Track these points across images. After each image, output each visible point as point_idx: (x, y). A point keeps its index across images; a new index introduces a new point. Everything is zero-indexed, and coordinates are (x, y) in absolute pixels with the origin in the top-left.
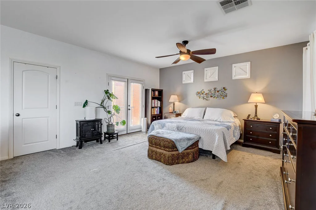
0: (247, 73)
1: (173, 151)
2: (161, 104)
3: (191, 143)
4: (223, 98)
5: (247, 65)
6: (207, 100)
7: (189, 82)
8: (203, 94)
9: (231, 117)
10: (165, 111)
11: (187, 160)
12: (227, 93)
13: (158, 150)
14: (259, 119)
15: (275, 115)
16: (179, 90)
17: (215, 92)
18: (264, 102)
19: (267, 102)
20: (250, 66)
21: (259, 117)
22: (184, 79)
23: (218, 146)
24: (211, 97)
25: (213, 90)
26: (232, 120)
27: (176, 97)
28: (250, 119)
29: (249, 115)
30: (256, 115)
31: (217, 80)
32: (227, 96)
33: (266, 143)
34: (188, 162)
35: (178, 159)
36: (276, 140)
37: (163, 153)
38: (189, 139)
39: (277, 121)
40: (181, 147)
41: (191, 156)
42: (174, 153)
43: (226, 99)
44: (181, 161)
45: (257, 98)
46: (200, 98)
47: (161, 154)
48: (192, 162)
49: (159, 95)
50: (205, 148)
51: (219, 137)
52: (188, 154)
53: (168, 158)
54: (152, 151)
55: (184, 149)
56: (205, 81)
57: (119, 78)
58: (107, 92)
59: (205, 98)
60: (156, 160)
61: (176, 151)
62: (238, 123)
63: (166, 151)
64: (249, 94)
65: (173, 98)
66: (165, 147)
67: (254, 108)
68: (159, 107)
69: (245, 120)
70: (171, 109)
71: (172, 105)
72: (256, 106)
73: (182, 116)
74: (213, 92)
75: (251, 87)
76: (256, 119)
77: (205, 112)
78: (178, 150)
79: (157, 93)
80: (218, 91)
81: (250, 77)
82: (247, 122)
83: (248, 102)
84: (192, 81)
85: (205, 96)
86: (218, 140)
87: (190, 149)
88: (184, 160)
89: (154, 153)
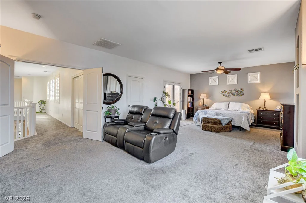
0: (258, 79)
1: (219, 125)
2: (193, 100)
3: (229, 121)
4: (241, 96)
5: (258, 75)
6: (229, 97)
7: (215, 84)
8: (226, 93)
9: (248, 108)
10: (196, 105)
11: (227, 130)
12: (244, 92)
13: (210, 125)
14: (267, 109)
15: (278, 107)
16: (206, 90)
17: (235, 92)
18: (270, 99)
19: (272, 98)
20: (260, 75)
21: (266, 108)
22: (210, 82)
23: (244, 123)
24: (232, 95)
25: (233, 90)
26: (249, 110)
27: (205, 95)
28: (261, 109)
29: (260, 107)
30: (265, 107)
31: (237, 83)
32: (244, 95)
33: (272, 124)
34: (227, 132)
35: (222, 129)
36: (278, 122)
37: (213, 126)
38: (228, 119)
39: (279, 110)
40: (224, 123)
41: (228, 129)
42: (220, 126)
43: (243, 97)
44: (224, 131)
45: (265, 96)
46: (223, 96)
47: (211, 127)
48: (229, 132)
49: (192, 94)
50: (236, 125)
51: (245, 118)
52: (227, 127)
53: (217, 128)
54: (206, 126)
55: (225, 124)
56: (227, 84)
57: (169, 83)
58: (164, 92)
59: (228, 95)
60: (208, 131)
61: (221, 125)
62: (253, 112)
63: (216, 125)
64: (260, 93)
65: (203, 96)
66: (215, 123)
67: (264, 103)
68: (192, 102)
69: (257, 110)
70: (201, 104)
71: (202, 100)
72: (265, 101)
73: (211, 108)
74: (233, 92)
75: (261, 89)
76: (265, 109)
77: (229, 105)
78: (222, 125)
79: (190, 92)
80: (237, 91)
81: (260, 82)
82: (259, 111)
83: (260, 98)
84: (217, 84)
85: (228, 94)
86: (244, 119)
87: (228, 125)
88: (225, 130)
89: (207, 127)
